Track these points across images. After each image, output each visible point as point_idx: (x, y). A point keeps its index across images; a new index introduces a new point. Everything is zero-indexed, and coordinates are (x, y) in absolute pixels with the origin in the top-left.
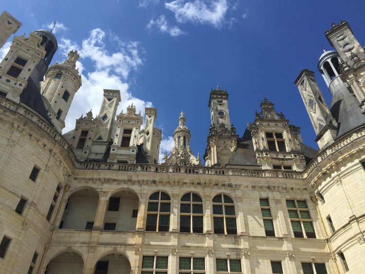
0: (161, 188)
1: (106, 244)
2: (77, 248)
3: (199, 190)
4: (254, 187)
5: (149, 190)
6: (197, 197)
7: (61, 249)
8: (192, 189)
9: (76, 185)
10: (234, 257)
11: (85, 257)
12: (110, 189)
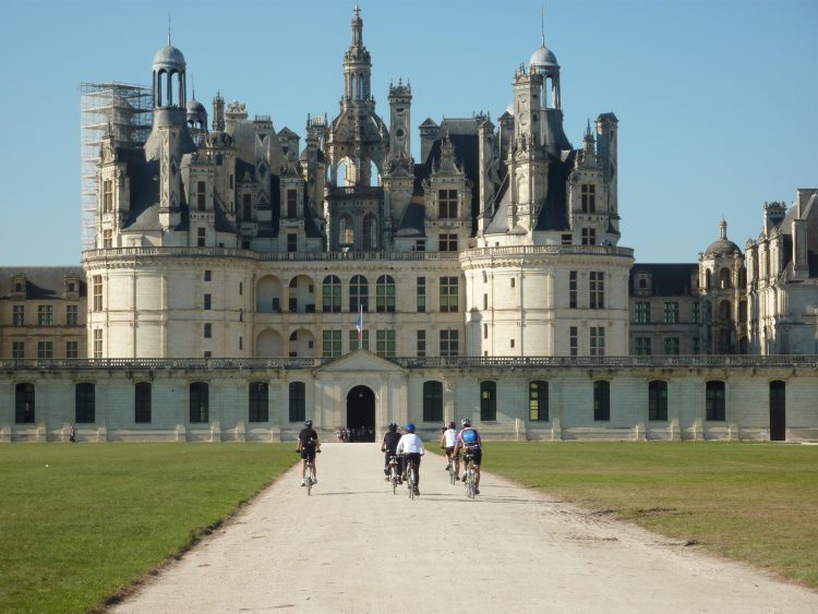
0: (332, 273)
1: (294, 324)
2: (274, 327)
3: (365, 273)
4: (413, 268)
5: (322, 275)
6: (363, 280)
7: (263, 328)
8: (359, 273)
9: (261, 274)
10: (390, 328)
11: (281, 333)
12: (289, 276)
